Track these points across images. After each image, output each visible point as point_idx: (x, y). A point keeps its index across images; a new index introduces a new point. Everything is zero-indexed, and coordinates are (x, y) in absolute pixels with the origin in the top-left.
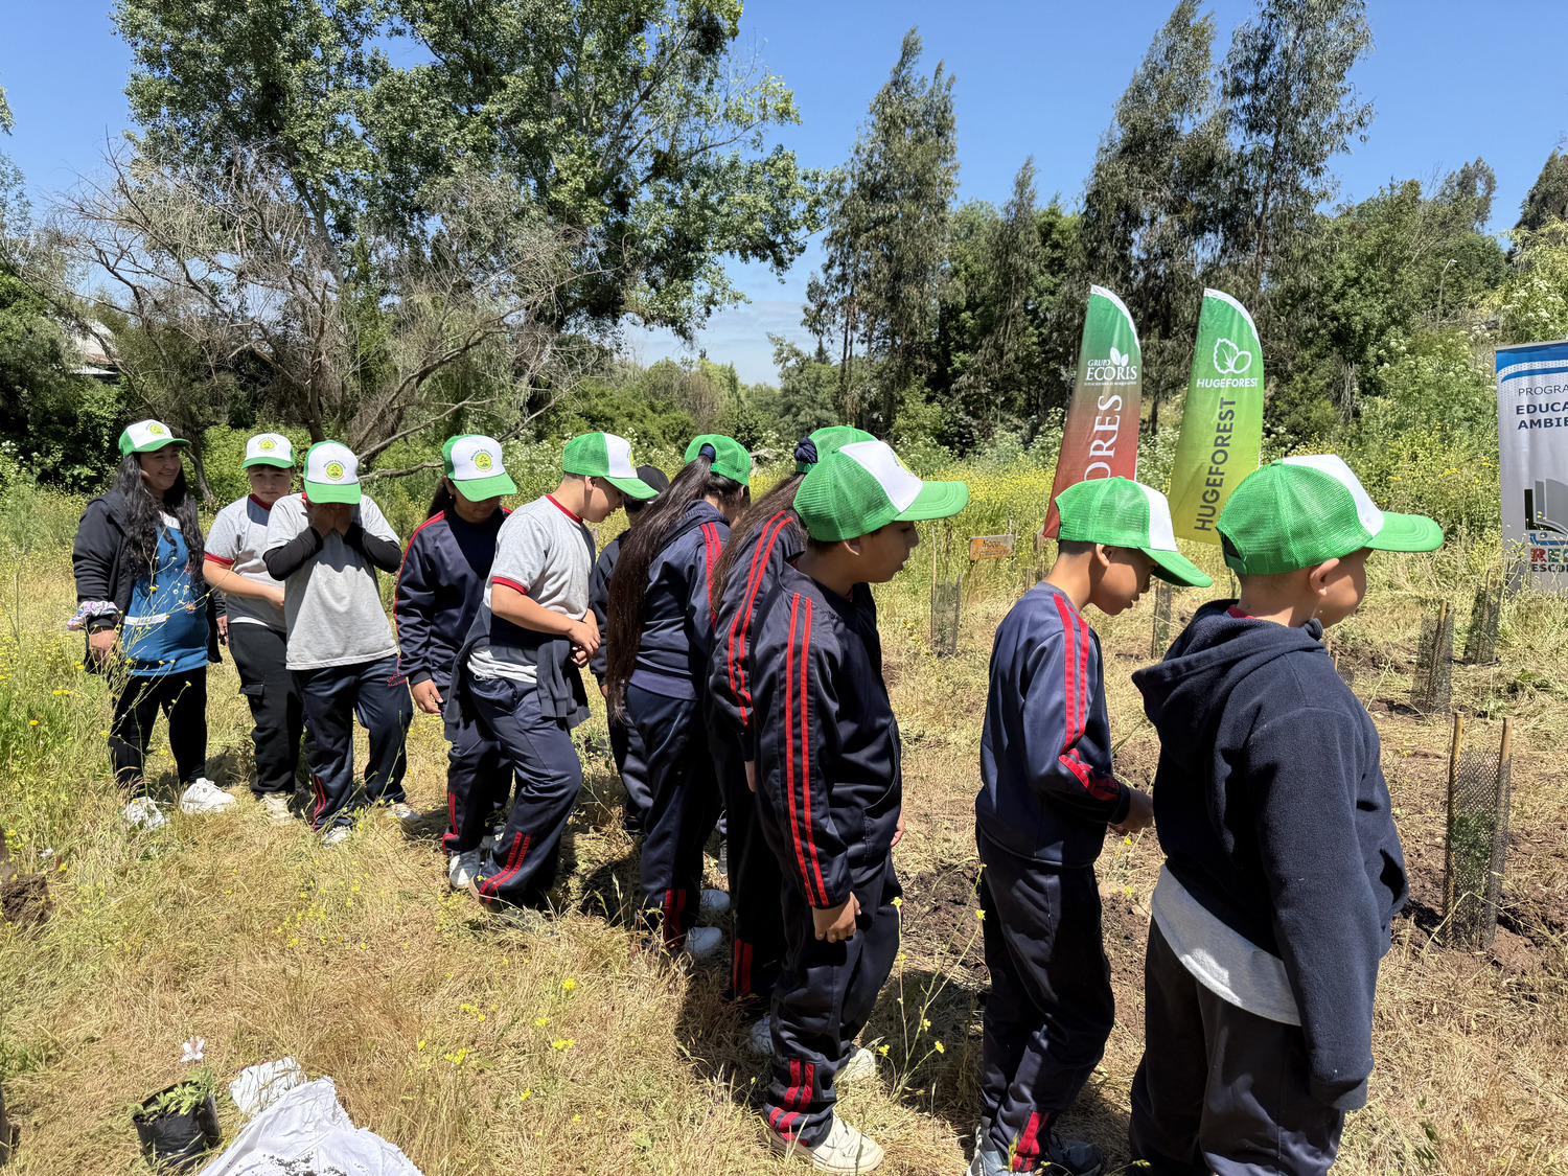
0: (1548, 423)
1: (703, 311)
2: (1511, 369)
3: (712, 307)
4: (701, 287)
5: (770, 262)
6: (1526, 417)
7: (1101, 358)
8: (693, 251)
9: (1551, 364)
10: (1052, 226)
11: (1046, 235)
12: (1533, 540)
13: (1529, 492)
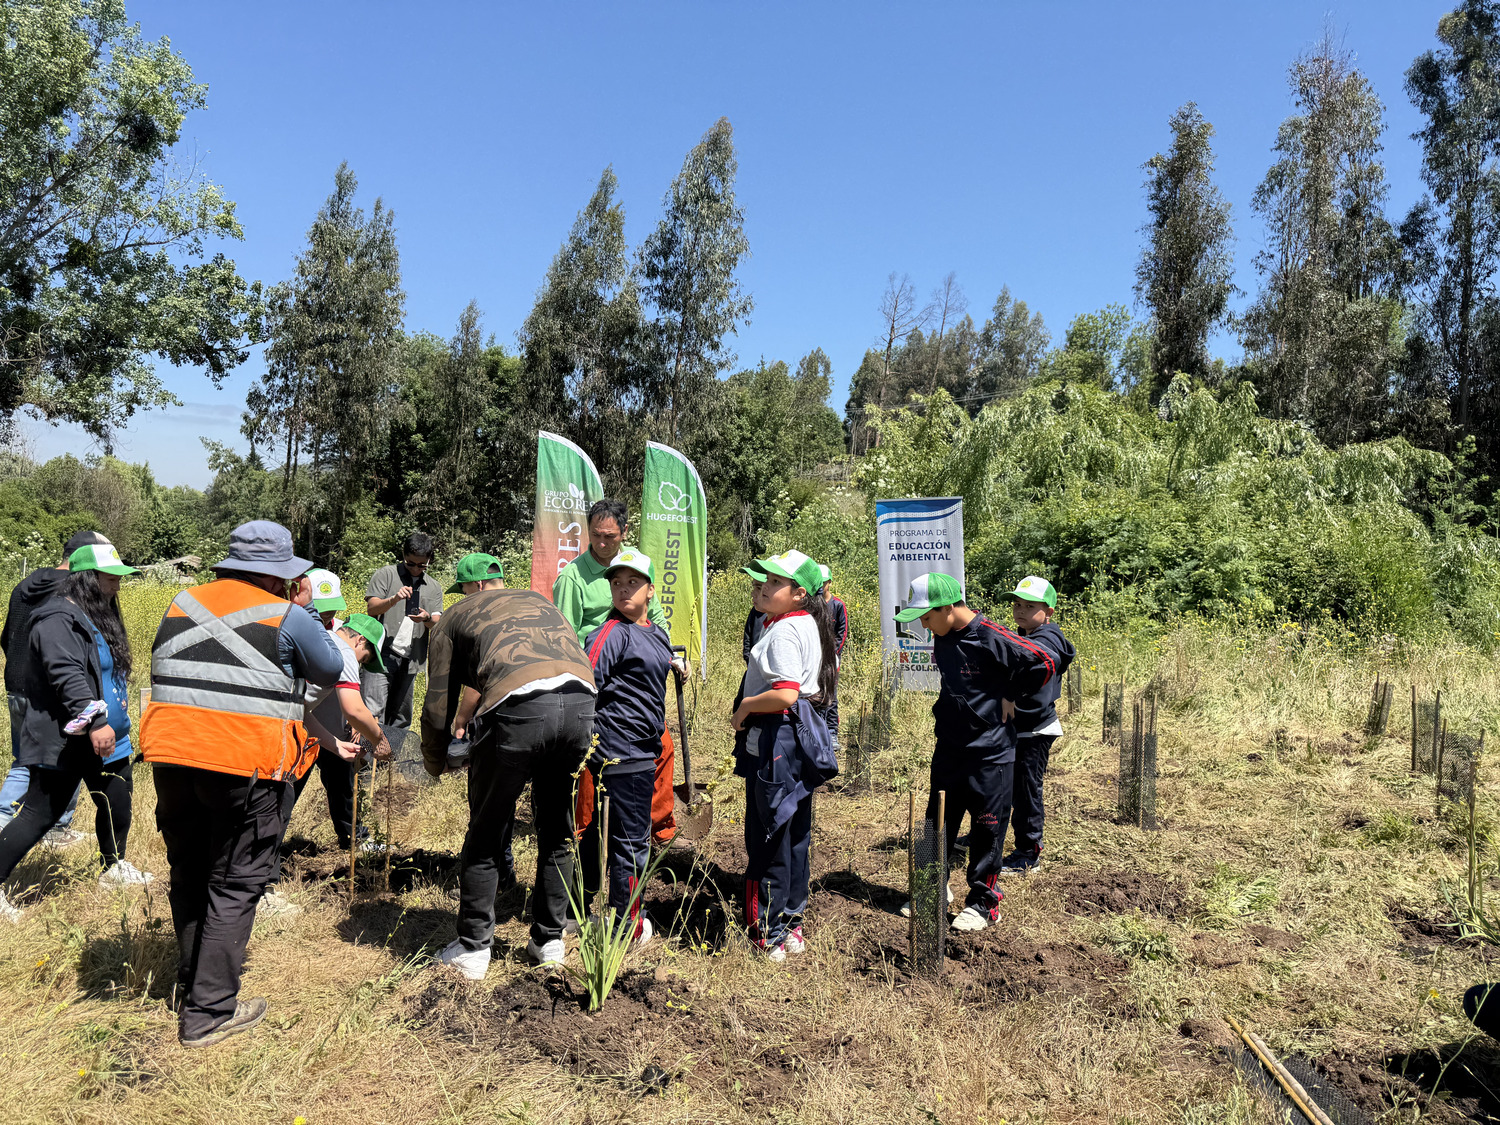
0: (909, 557)
1: (124, 410)
2: (885, 516)
3: (135, 406)
4: (122, 385)
5: (206, 366)
6: (895, 552)
8: (113, 346)
9: (910, 515)
10: (497, 364)
11: (492, 372)
12: (901, 646)
13: (898, 608)
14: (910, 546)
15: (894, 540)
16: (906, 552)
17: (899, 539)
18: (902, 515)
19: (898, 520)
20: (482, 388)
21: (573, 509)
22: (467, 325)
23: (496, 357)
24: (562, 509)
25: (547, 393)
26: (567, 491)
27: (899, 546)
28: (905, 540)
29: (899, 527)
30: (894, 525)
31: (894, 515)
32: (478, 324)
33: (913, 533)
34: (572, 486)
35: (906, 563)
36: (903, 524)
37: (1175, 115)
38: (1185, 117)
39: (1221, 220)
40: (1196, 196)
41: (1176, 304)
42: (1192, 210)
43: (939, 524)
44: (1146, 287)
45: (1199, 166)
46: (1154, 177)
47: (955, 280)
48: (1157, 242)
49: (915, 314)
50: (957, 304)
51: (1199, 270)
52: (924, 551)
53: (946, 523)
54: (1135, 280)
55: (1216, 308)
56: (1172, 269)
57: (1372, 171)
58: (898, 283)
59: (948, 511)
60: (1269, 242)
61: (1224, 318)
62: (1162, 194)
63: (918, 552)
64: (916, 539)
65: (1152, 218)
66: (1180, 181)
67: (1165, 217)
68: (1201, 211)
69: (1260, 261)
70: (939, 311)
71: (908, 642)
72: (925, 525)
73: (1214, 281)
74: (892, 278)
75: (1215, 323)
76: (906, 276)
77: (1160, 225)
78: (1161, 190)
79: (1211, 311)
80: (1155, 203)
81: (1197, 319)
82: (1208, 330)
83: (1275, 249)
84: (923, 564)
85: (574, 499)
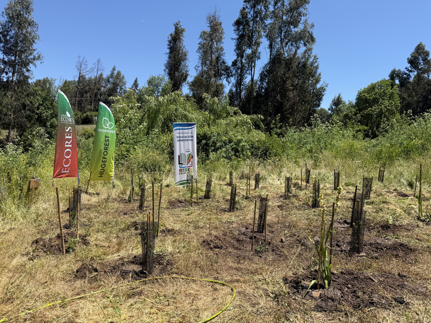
2: (175, 128)
7: (64, 114)
9: (183, 128)
12: (180, 167)
13: (179, 156)
14: (183, 137)
15: (178, 135)
16: (181, 139)
17: (180, 135)
18: (181, 128)
19: (179, 129)
21: (69, 122)
24: (66, 122)
26: (66, 114)
27: (180, 137)
28: (181, 135)
29: (179, 131)
30: (178, 130)
31: (178, 128)
33: (184, 133)
34: (67, 113)
35: (182, 142)
36: (181, 131)
37: (175, 23)
38: (177, 24)
39: (186, 55)
40: (180, 47)
42: (178, 52)
43: (190, 130)
44: (167, 70)
45: (181, 39)
46: (169, 39)
47: (100, 61)
48: (169, 58)
49: (87, 70)
50: (101, 68)
51: (181, 68)
52: (186, 139)
53: (192, 130)
54: (164, 68)
55: (185, 80)
57: (221, 48)
58: (81, 59)
59: (192, 127)
60: (198, 63)
61: (186, 83)
62: (171, 45)
63: (185, 139)
64: (186, 135)
65: (168, 51)
66: (175, 42)
67: (172, 51)
68: (181, 52)
69: (196, 68)
70: (96, 70)
71: (182, 166)
72: (187, 131)
73: (184, 72)
74: (79, 57)
75: (184, 83)
76: (84, 57)
77: (170, 53)
78: (171, 43)
79: (183, 80)
80: (169, 47)
81: (180, 82)
82: (183, 85)
83: (200, 65)
84: (187, 142)
85: (69, 118)
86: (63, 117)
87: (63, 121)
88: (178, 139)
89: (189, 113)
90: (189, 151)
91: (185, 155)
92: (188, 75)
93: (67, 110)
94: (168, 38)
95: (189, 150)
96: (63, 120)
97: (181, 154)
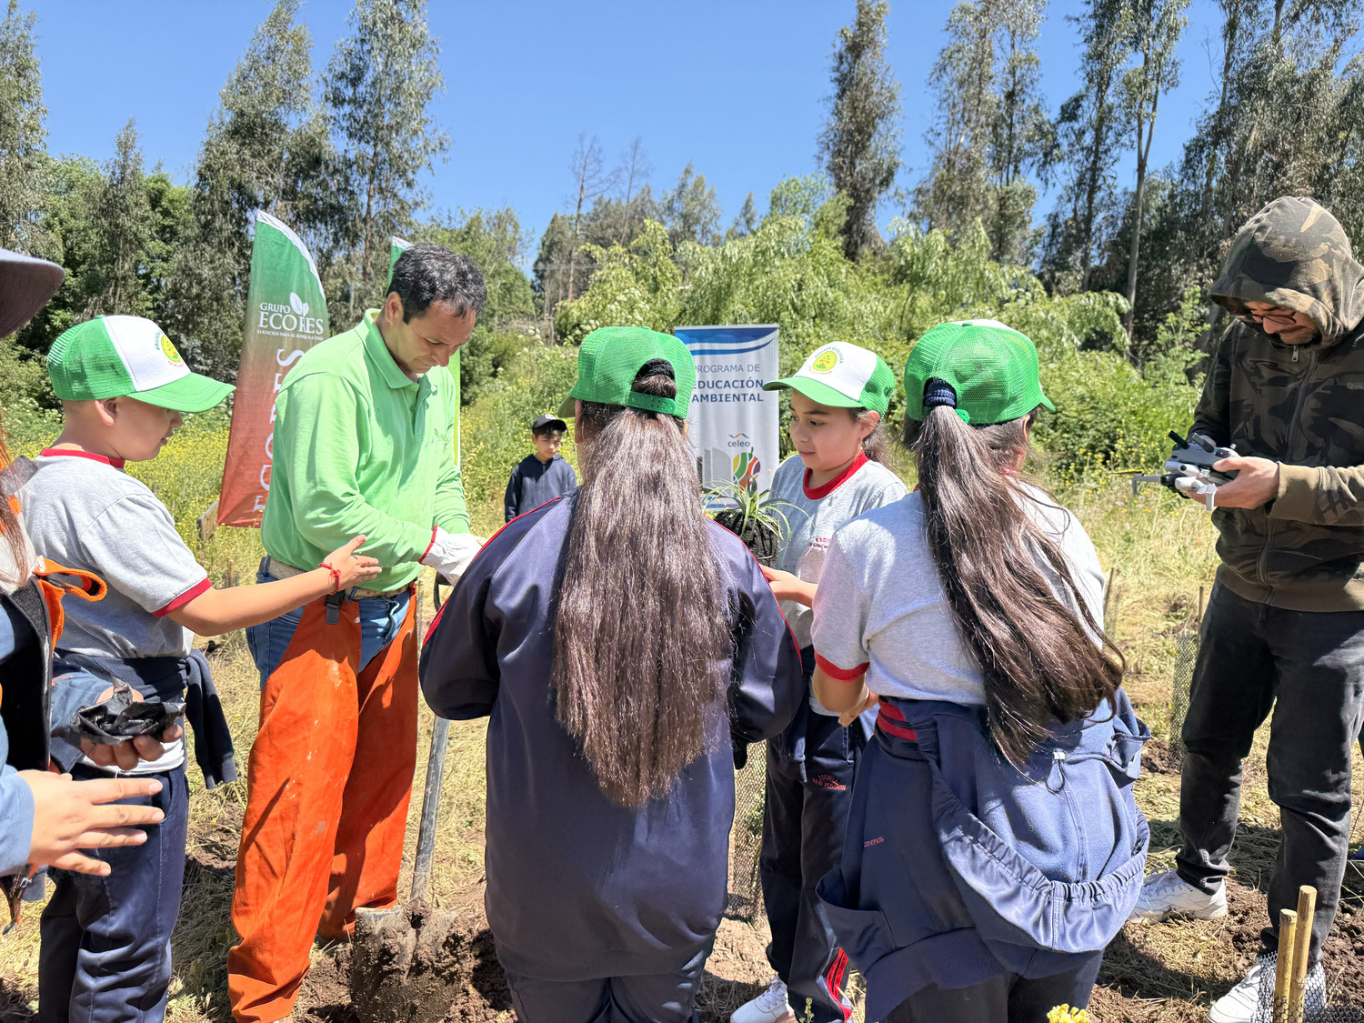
0: (714, 398)
7: (277, 302)
9: (717, 346)
10: (161, 193)
11: (155, 201)
13: (700, 460)
14: (716, 384)
16: (710, 392)
17: (702, 376)
18: (707, 346)
19: (702, 352)
20: (143, 219)
21: (296, 331)
22: (125, 147)
23: (159, 185)
24: (283, 330)
25: (225, 226)
26: (287, 302)
27: (703, 385)
28: (710, 377)
29: (703, 360)
31: (697, 346)
32: (137, 144)
33: (719, 368)
34: (294, 298)
35: (711, 405)
36: (708, 357)
39: (892, 97)
40: (873, 73)
41: (851, 175)
42: (868, 86)
43: (751, 358)
44: (827, 157)
45: (876, 44)
46: (837, 50)
47: (641, 145)
48: (838, 113)
50: (643, 169)
51: (873, 144)
52: (732, 391)
53: (759, 357)
54: (816, 149)
55: (886, 183)
56: (850, 141)
58: (587, 143)
59: (761, 341)
60: (936, 121)
61: (891, 191)
62: (842, 68)
63: (726, 391)
64: (723, 376)
65: (833, 89)
66: (858, 56)
67: (844, 91)
68: (876, 88)
69: (930, 136)
70: (626, 175)
72: (734, 359)
73: (885, 156)
75: (883, 196)
76: (595, 136)
77: (840, 97)
78: (842, 63)
79: (881, 183)
80: (837, 75)
81: (868, 191)
82: (877, 203)
83: (941, 128)
84: (732, 406)
85: (296, 316)
86: (271, 313)
87: (270, 329)
88: (697, 392)
89: (846, 292)
90: (742, 444)
91: (725, 457)
92: (897, 165)
93: (294, 287)
94: (834, 46)
95: (745, 440)
96: (265, 323)
97: (707, 452)
